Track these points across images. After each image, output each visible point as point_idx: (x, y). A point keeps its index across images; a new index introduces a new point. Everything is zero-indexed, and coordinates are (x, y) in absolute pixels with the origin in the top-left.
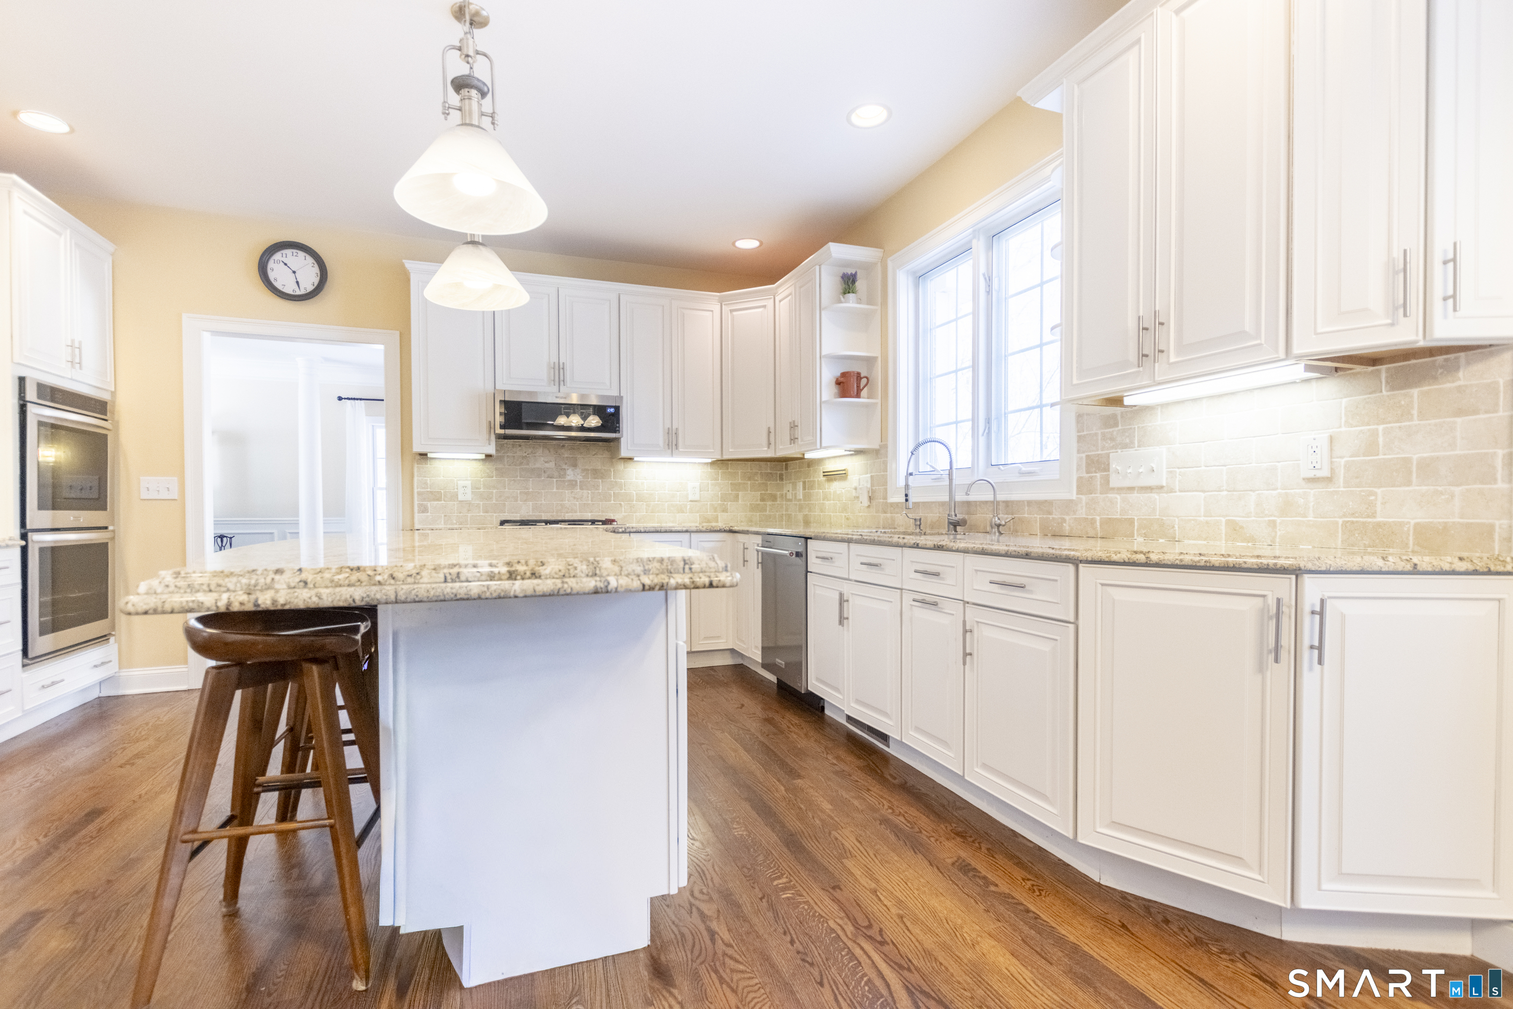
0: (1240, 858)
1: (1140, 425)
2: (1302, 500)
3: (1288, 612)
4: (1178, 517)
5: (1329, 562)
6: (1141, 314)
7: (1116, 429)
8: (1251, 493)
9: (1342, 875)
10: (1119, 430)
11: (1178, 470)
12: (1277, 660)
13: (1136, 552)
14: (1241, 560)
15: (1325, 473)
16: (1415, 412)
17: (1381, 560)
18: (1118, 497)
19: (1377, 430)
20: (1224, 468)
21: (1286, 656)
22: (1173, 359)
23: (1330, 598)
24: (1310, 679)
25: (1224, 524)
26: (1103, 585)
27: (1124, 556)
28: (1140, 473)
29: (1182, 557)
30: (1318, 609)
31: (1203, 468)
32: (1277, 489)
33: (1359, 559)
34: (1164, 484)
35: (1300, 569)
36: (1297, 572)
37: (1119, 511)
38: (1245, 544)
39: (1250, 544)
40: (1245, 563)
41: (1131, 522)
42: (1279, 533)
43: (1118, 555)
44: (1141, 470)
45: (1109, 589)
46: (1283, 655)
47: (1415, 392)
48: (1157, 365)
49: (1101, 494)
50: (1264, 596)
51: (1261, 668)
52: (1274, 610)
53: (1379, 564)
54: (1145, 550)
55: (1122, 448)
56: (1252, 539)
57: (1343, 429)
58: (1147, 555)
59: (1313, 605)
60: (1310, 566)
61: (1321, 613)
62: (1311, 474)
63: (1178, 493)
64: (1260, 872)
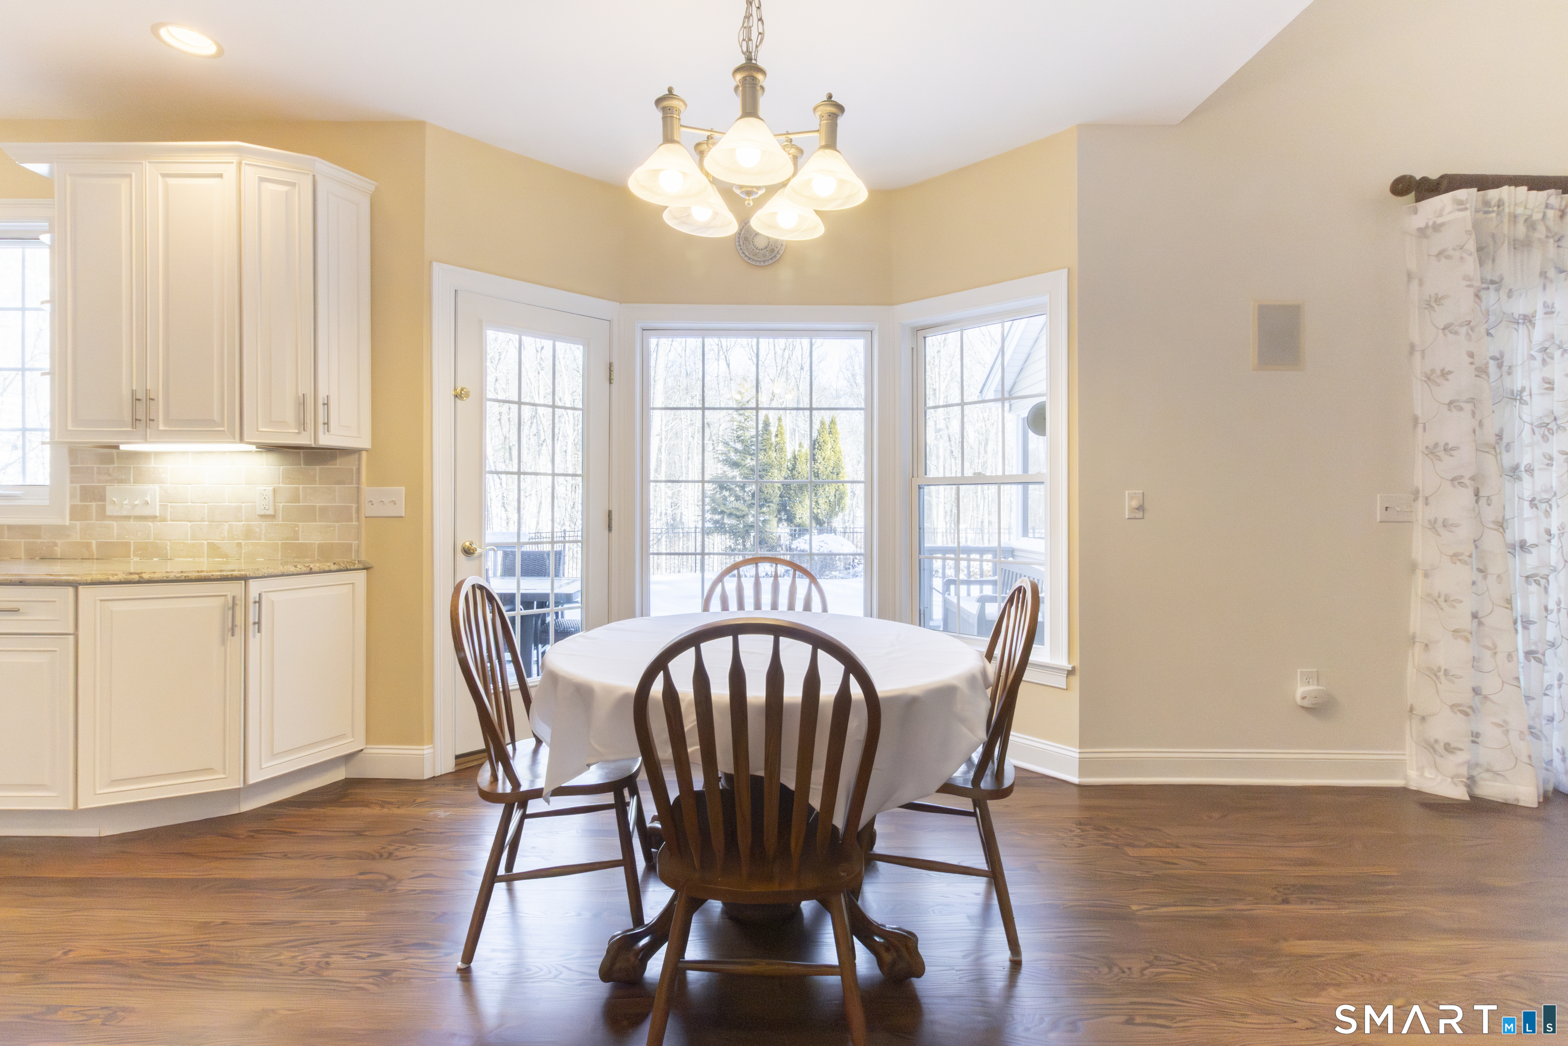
0: (212, 769)
1: (135, 466)
2: (258, 529)
3: (240, 603)
4: (170, 540)
5: (264, 571)
6: (134, 388)
7: (113, 466)
8: (225, 523)
9: (274, 756)
10: (115, 468)
11: (169, 504)
12: (233, 635)
13: (131, 574)
14: (210, 574)
15: (271, 512)
16: (317, 479)
17: (293, 567)
18: (115, 523)
19: (299, 487)
20: (206, 505)
21: (239, 631)
22: (161, 428)
23: (265, 592)
24: (253, 643)
25: (206, 545)
26: (101, 600)
27: (121, 577)
28: (136, 505)
29: (168, 574)
30: (257, 600)
31: (190, 504)
32: (242, 521)
33: (281, 568)
34: (158, 514)
35: (247, 577)
36: (245, 579)
37: (115, 535)
38: (221, 559)
39: (224, 560)
40: (213, 575)
41: (127, 545)
42: (243, 551)
43: (115, 577)
44: (136, 503)
45: (106, 603)
46: (237, 630)
47: (317, 468)
48: (148, 429)
49: (96, 520)
50: (225, 596)
51: (223, 642)
52: (230, 605)
53: (292, 569)
54: (139, 571)
55: (118, 482)
56: (226, 556)
57: (281, 485)
58: (140, 575)
59: (255, 598)
60: (252, 575)
61: (259, 602)
62: (263, 512)
63: (170, 522)
64: (224, 773)
